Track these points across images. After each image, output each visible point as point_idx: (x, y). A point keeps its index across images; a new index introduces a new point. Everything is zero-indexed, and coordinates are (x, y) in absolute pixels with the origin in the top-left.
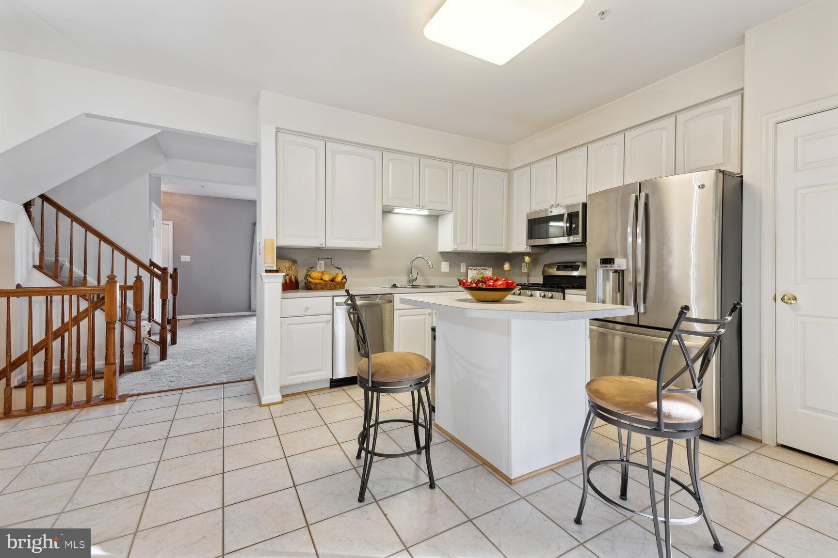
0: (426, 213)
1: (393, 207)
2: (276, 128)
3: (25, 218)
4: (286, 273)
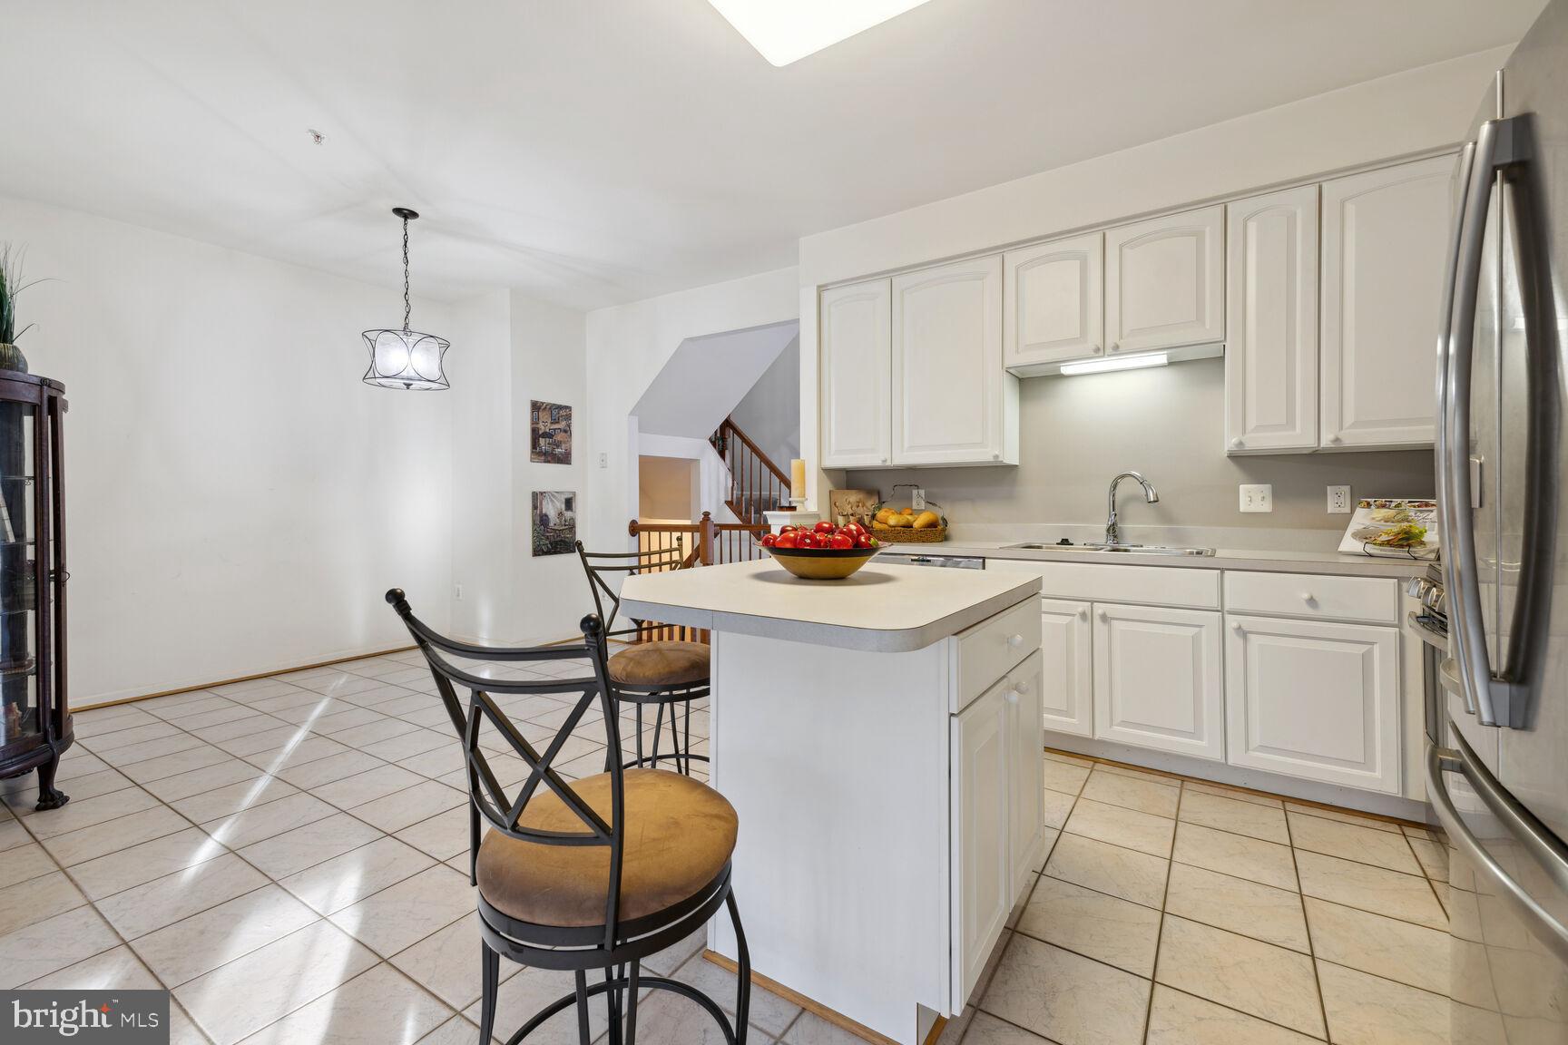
0: (1162, 358)
1: (1058, 365)
2: (819, 287)
3: (712, 453)
4: (850, 512)
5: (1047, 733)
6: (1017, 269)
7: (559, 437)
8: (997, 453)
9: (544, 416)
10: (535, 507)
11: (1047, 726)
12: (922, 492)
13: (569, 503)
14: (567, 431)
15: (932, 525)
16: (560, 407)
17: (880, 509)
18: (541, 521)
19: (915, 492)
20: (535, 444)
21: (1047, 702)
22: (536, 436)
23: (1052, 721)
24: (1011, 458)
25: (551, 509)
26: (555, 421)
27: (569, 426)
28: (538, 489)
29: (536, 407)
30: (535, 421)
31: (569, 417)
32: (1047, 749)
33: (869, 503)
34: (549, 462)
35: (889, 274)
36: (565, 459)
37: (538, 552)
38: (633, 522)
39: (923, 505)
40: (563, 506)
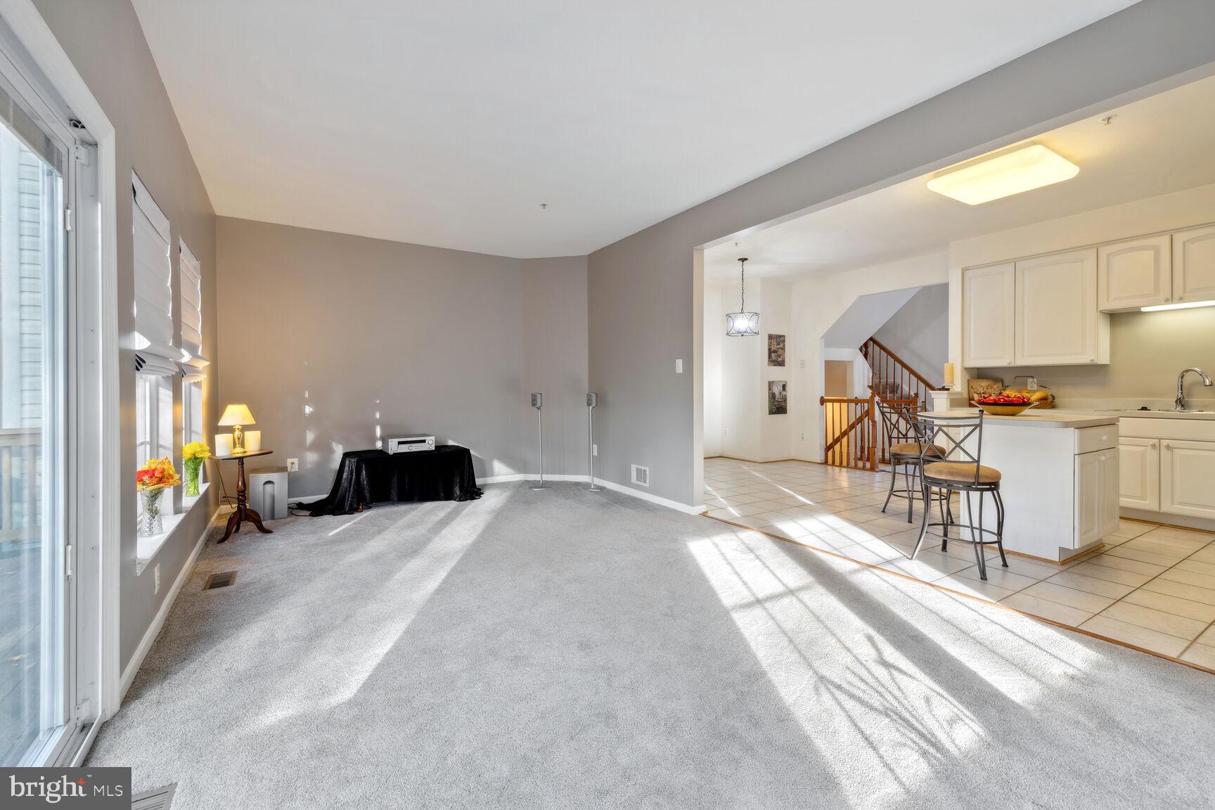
1: (1140, 307)
2: (962, 269)
3: (861, 356)
4: (982, 391)
5: (1122, 508)
6: (1108, 255)
7: (780, 352)
8: (1093, 358)
9: (774, 342)
10: (770, 389)
11: (1122, 504)
12: (1035, 380)
13: (784, 387)
14: (783, 349)
15: (1044, 399)
16: (780, 336)
17: (1005, 390)
18: (772, 396)
19: (1030, 380)
20: (770, 357)
21: (1122, 492)
22: (770, 352)
23: (1125, 502)
24: (1104, 359)
25: (777, 390)
26: (778, 344)
27: (784, 346)
28: (771, 380)
29: (770, 337)
30: (770, 345)
31: (784, 341)
32: (1121, 518)
33: (995, 387)
34: (775, 365)
35: (1015, 262)
36: (782, 364)
37: (771, 412)
38: (822, 398)
39: (1035, 387)
40: (781, 389)
